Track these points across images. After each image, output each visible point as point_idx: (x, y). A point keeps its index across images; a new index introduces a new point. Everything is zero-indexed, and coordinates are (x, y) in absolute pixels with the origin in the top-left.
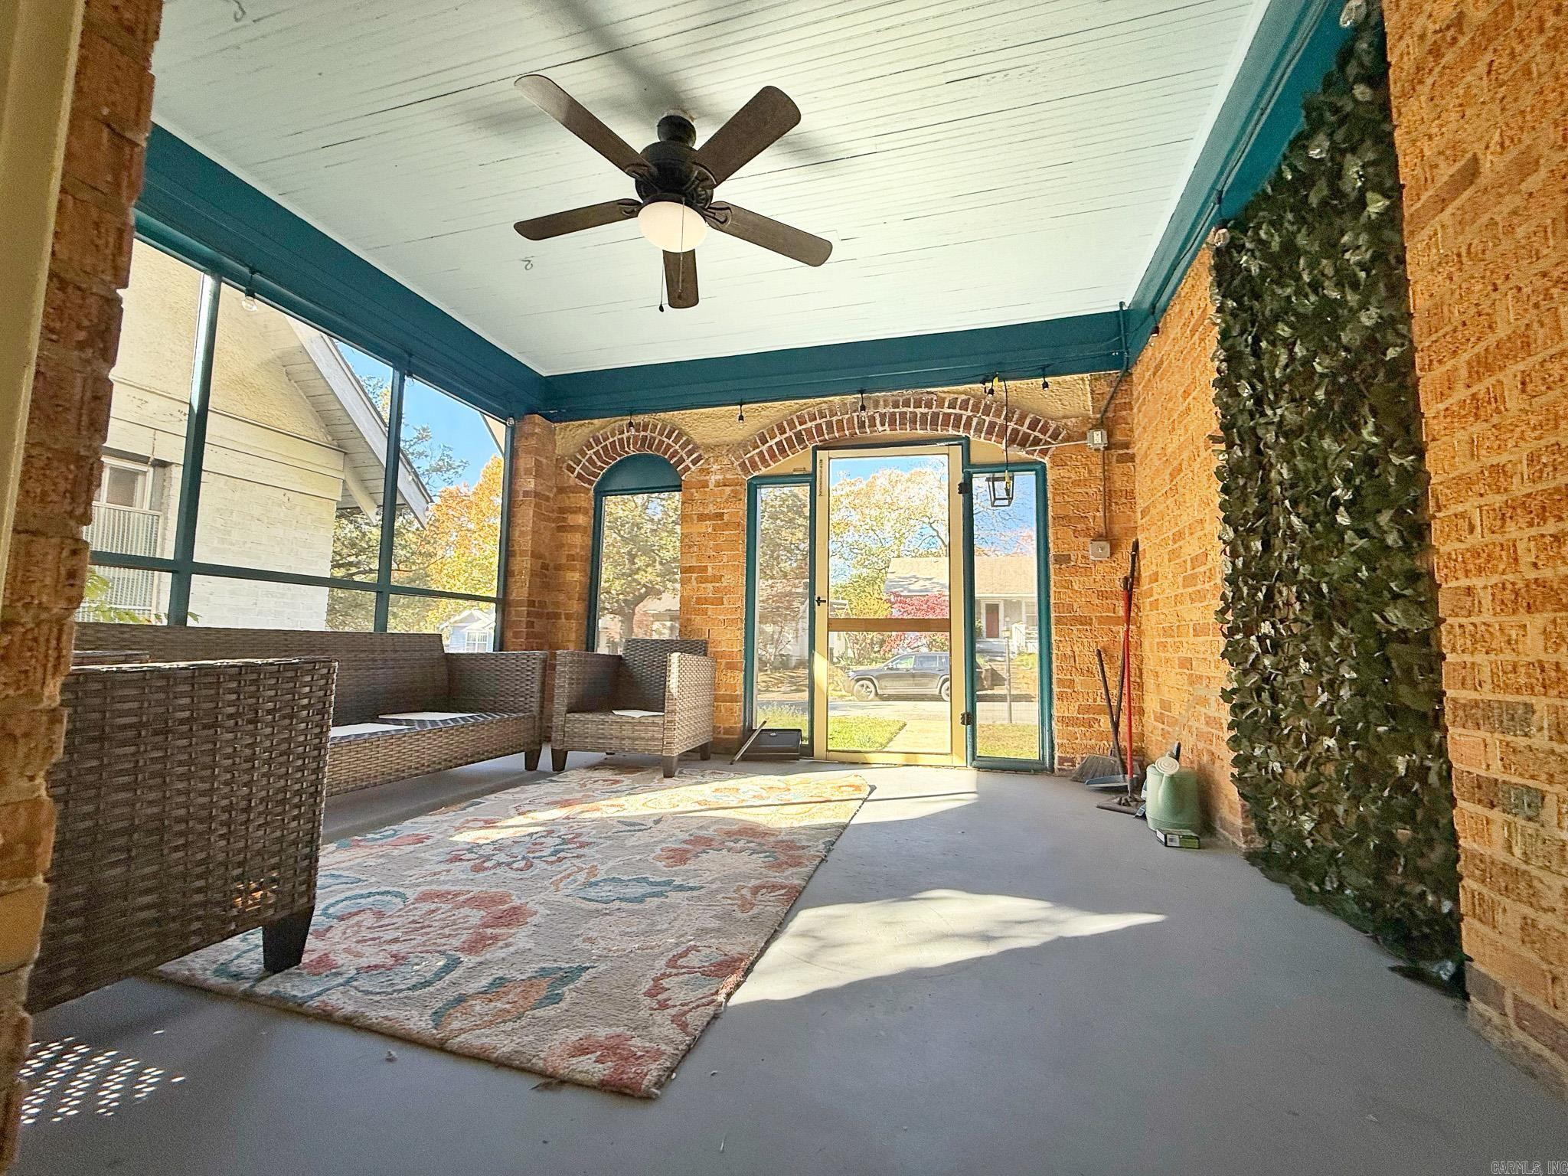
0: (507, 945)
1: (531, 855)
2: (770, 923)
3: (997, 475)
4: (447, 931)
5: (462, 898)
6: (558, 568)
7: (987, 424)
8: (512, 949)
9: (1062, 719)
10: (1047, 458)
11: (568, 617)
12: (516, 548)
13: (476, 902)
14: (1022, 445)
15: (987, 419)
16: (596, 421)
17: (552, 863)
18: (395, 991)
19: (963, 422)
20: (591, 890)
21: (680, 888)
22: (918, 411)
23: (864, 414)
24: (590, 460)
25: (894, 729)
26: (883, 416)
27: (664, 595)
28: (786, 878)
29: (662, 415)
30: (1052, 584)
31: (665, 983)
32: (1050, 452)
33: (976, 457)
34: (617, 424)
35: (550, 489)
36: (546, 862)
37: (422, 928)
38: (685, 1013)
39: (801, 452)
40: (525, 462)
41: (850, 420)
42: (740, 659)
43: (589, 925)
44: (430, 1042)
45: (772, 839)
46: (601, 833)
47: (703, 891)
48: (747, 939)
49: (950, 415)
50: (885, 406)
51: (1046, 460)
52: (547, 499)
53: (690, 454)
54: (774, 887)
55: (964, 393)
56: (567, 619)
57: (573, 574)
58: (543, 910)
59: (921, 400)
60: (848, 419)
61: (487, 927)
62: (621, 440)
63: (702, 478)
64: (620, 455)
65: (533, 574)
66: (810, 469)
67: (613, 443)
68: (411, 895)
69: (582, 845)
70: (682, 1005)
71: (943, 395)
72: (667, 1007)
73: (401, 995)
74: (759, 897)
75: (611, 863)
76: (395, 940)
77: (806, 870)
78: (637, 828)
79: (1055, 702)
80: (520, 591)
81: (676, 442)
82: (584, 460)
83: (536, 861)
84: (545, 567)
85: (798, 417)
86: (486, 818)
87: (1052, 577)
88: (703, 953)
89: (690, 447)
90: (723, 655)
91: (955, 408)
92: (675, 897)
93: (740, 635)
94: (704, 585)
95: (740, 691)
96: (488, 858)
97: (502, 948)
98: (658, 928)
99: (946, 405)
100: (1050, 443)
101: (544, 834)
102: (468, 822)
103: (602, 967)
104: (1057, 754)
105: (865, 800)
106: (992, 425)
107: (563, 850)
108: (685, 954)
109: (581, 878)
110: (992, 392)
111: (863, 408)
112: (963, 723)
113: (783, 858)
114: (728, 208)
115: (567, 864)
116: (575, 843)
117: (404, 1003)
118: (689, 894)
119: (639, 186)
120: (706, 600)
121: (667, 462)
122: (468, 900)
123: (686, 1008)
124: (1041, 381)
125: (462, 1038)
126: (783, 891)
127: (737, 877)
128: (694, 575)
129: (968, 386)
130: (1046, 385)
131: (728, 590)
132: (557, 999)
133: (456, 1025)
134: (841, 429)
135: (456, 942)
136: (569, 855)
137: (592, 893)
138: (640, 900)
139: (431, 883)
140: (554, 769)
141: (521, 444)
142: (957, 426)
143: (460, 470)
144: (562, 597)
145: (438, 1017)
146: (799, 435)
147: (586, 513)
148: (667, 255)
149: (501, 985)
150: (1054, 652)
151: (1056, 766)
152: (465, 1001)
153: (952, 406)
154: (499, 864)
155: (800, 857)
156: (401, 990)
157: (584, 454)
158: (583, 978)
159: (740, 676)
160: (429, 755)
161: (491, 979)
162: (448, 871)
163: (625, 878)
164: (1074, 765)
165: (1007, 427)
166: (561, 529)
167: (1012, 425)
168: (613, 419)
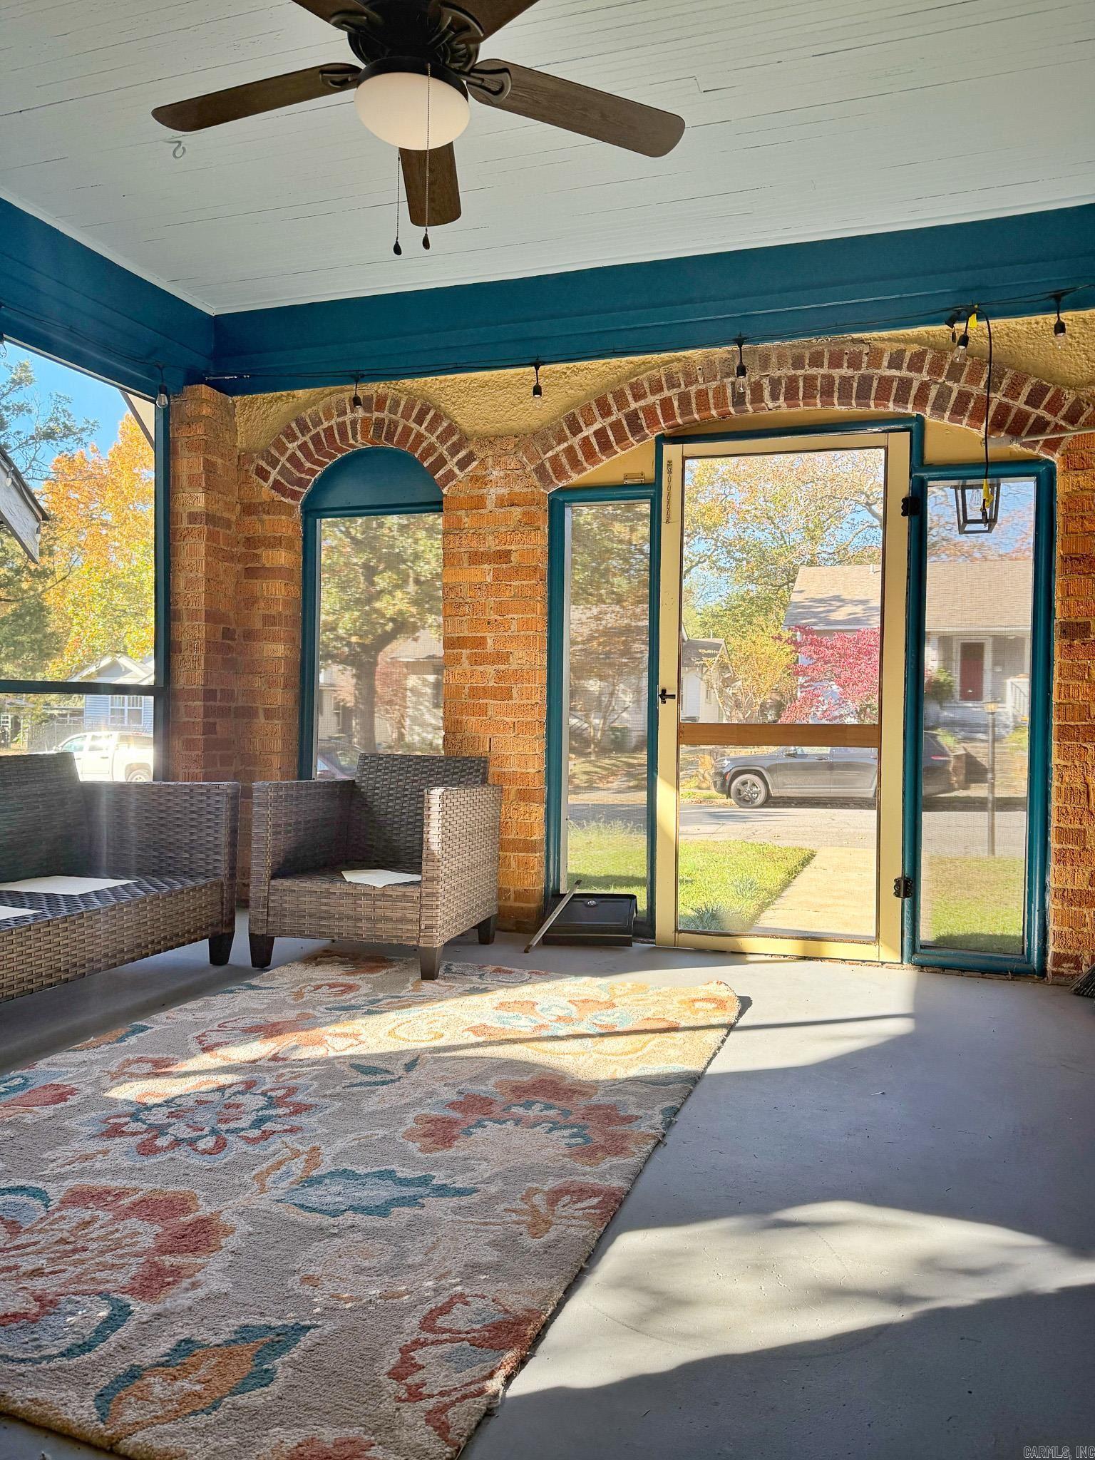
0: (195, 1285)
1: (223, 1127)
2: (573, 1258)
3: (969, 482)
4: (108, 1258)
5: (126, 1201)
6: (250, 635)
7: (954, 395)
8: (201, 1292)
9: (1062, 894)
10: (1057, 455)
11: (269, 714)
12: (181, 606)
13: (148, 1208)
14: (1015, 432)
15: (956, 387)
16: (300, 393)
17: (254, 1141)
18: (43, 1358)
19: (913, 392)
20: (310, 1191)
21: (443, 1191)
22: (836, 373)
23: (742, 379)
24: (293, 459)
25: (793, 863)
26: (775, 383)
27: (420, 634)
28: (602, 1176)
29: (407, 383)
30: (1056, 669)
31: (418, 1356)
32: (1063, 446)
33: (935, 450)
34: (334, 399)
35: (229, 507)
36: (247, 1139)
37: (75, 1251)
38: (443, 1409)
39: (637, 446)
40: (189, 465)
41: (720, 391)
42: (538, 784)
43: (310, 1254)
44: (95, 1439)
45: (582, 1102)
46: (326, 1086)
47: (475, 1198)
48: (539, 1284)
49: (889, 380)
50: (781, 365)
51: (1056, 458)
52: (228, 524)
53: (454, 450)
54: (582, 1193)
55: (917, 340)
56: (267, 717)
57: (274, 646)
58: (244, 1227)
59: (841, 353)
60: (716, 391)
61: (165, 1253)
62: (342, 426)
63: (476, 492)
64: (340, 450)
65: (211, 646)
66: (650, 474)
67: (329, 431)
68: (56, 1192)
69: (299, 1109)
70: (442, 1394)
71: (880, 345)
72: (420, 1397)
73: (52, 1365)
74: (559, 1208)
75: (340, 1144)
76: (37, 1273)
77: (630, 1161)
78: (379, 1078)
79: (1052, 865)
80: (191, 674)
81: (431, 429)
82: (283, 459)
83: (231, 1138)
84: (228, 634)
85: (632, 387)
86: (156, 1056)
87: (1057, 659)
88: (474, 1306)
89: (455, 438)
90: (512, 778)
91: (899, 368)
92: (437, 1207)
93: (539, 747)
94: (481, 668)
95: (538, 835)
96: (161, 1130)
97: (187, 1290)
98: (410, 1261)
99: (885, 363)
100: (1063, 429)
101: (241, 1088)
102: (129, 1063)
103: (329, 1327)
104: (1052, 949)
105: (731, 1027)
106: (964, 397)
107: (269, 1118)
108: (445, 1309)
109: (297, 1167)
110: (964, 340)
111: (742, 371)
112: (897, 894)
113: (599, 1139)
114: (506, 70)
115: (276, 1143)
116: (287, 1105)
117: (59, 1378)
118: (453, 1202)
119: (354, 42)
120: (485, 692)
121: (417, 464)
122: (135, 1204)
123: (446, 1399)
124: (1052, 319)
125: (138, 1438)
126: (595, 1201)
127: (529, 1172)
128: (466, 652)
129: (922, 330)
130: (1060, 328)
131: (519, 675)
132: (266, 1378)
133: (130, 1416)
134: (703, 406)
135: (123, 1278)
136: (279, 1127)
137: (313, 1196)
138: (382, 1210)
139: (82, 1173)
140: (254, 965)
141: (181, 436)
142: (901, 399)
143: (84, 435)
144: (258, 683)
145: (104, 1399)
146: (633, 418)
147: (290, 547)
148: (405, 155)
149: (189, 1353)
150: (1055, 783)
151: (1049, 967)
152: (141, 1377)
153: (895, 363)
154: (177, 1142)
155: (624, 1137)
156: (50, 1358)
157: (283, 449)
158: (301, 1345)
159: (539, 811)
160: (67, 954)
161: (172, 1343)
162: (105, 1153)
163: (361, 1170)
164: (1078, 967)
165: (988, 401)
166: (251, 573)
167: (997, 397)
168: (327, 390)
